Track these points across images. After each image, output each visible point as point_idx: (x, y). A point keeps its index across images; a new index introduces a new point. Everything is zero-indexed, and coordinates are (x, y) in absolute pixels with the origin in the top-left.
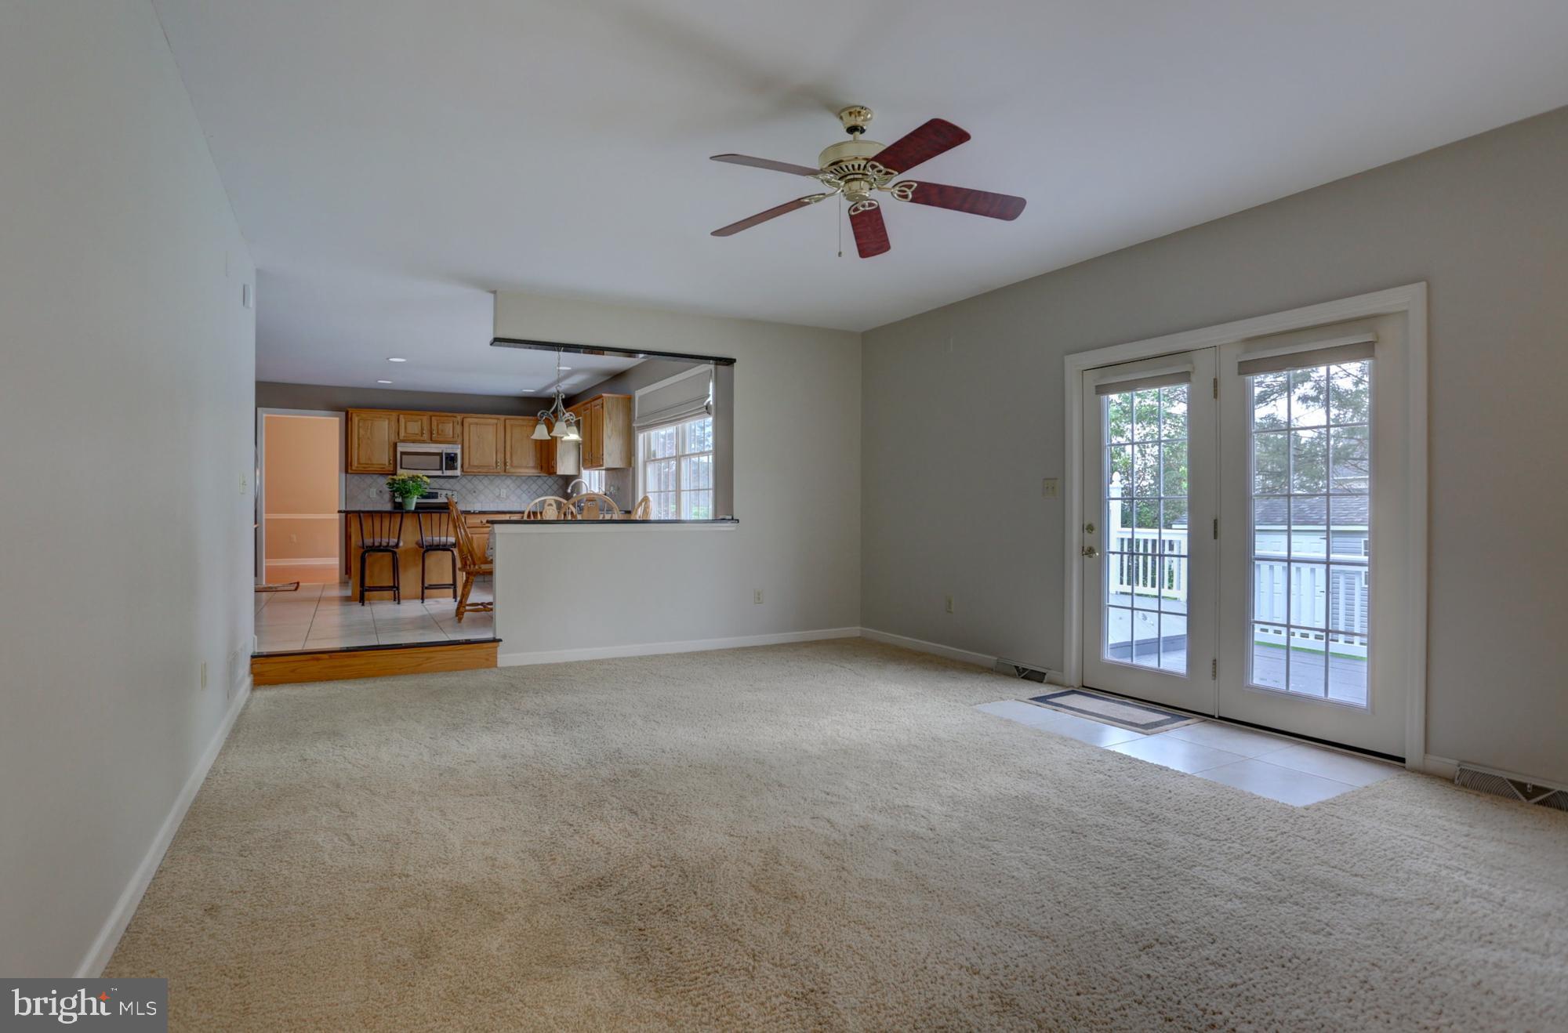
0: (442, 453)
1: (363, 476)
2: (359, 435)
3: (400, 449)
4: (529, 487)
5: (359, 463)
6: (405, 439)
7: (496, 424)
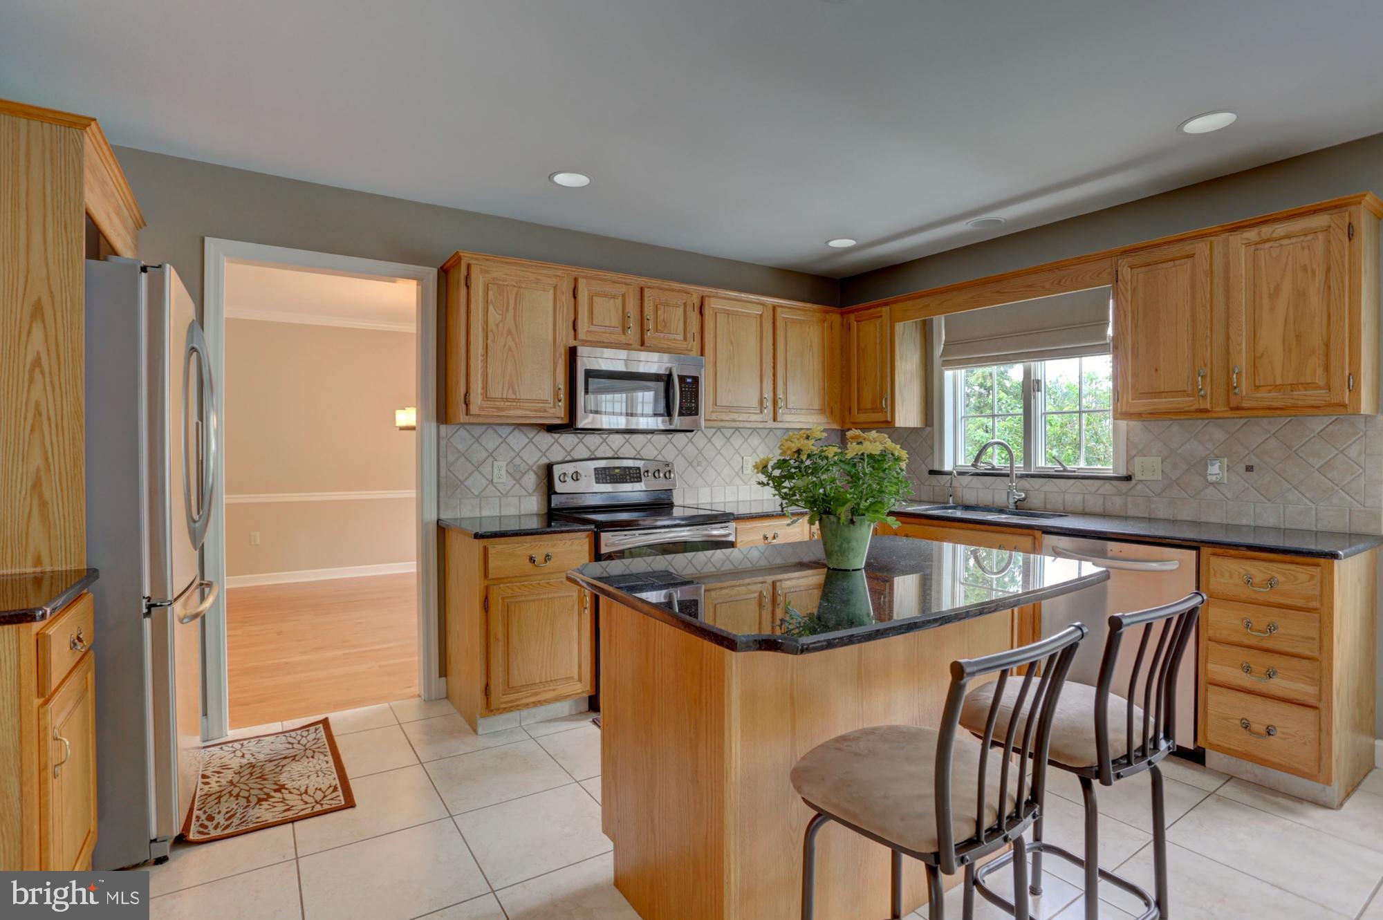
0: (670, 376)
1: (476, 429)
2: (486, 323)
3: (583, 365)
5: (486, 397)
6: (589, 338)
7: (761, 316)
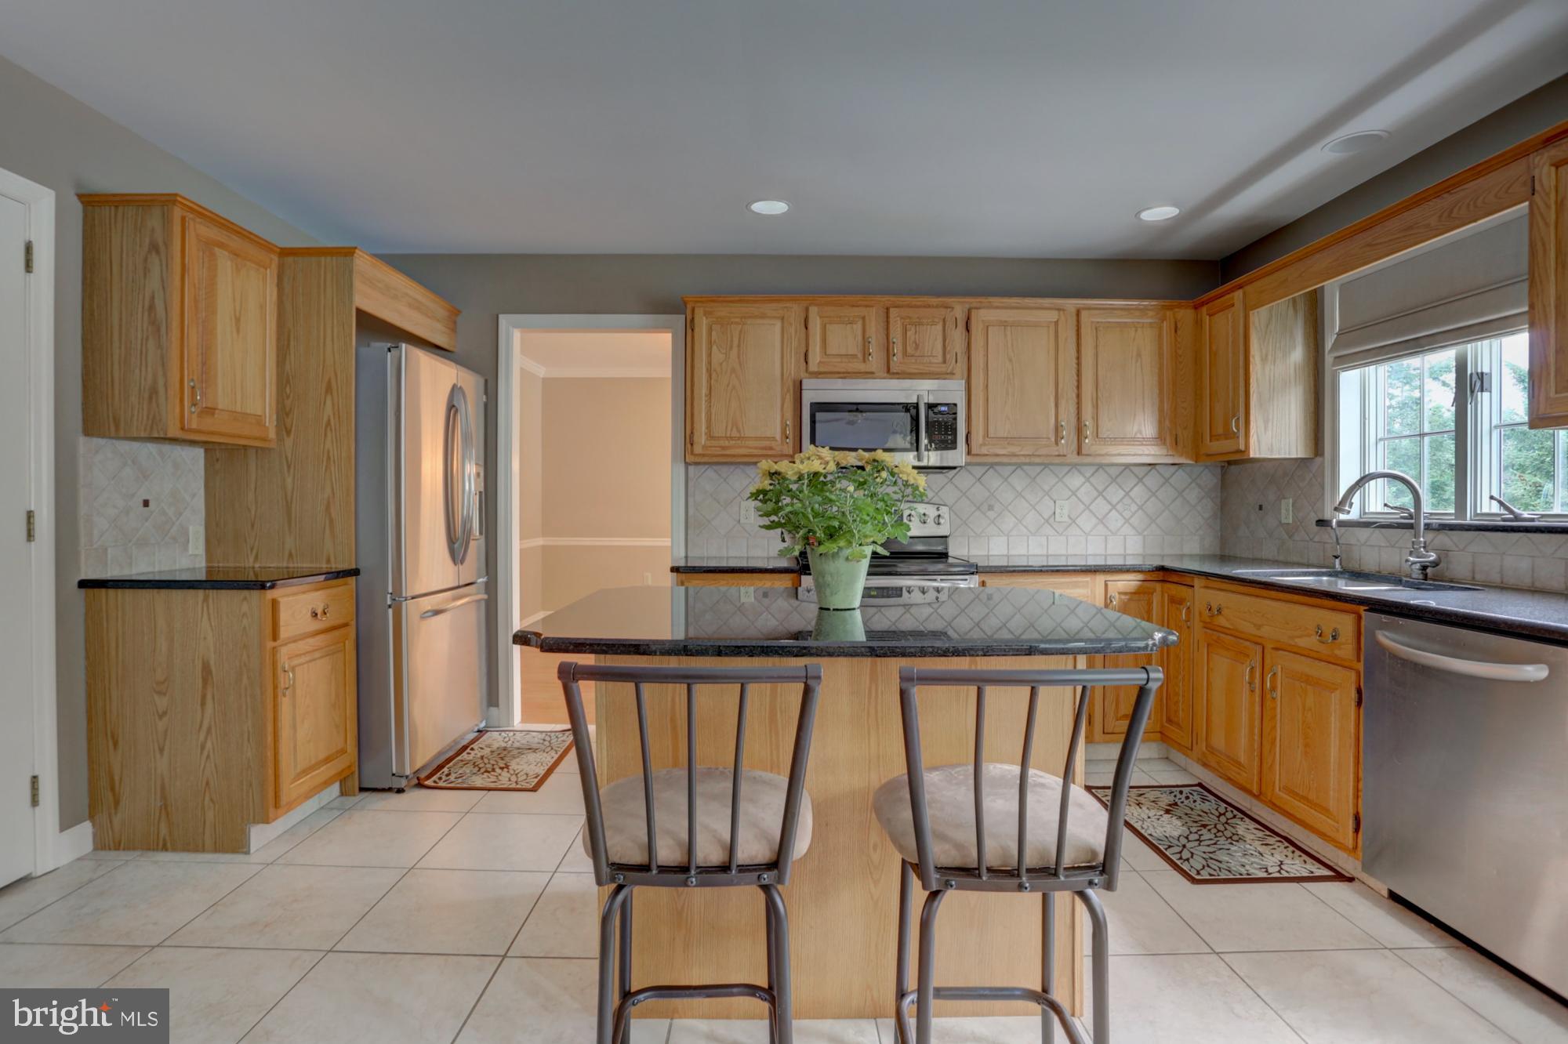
0: (916, 406)
1: (724, 469)
2: (710, 363)
3: (809, 398)
4: (1127, 494)
5: (710, 436)
6: (822, 369)
7: (1056, 323)
